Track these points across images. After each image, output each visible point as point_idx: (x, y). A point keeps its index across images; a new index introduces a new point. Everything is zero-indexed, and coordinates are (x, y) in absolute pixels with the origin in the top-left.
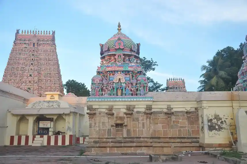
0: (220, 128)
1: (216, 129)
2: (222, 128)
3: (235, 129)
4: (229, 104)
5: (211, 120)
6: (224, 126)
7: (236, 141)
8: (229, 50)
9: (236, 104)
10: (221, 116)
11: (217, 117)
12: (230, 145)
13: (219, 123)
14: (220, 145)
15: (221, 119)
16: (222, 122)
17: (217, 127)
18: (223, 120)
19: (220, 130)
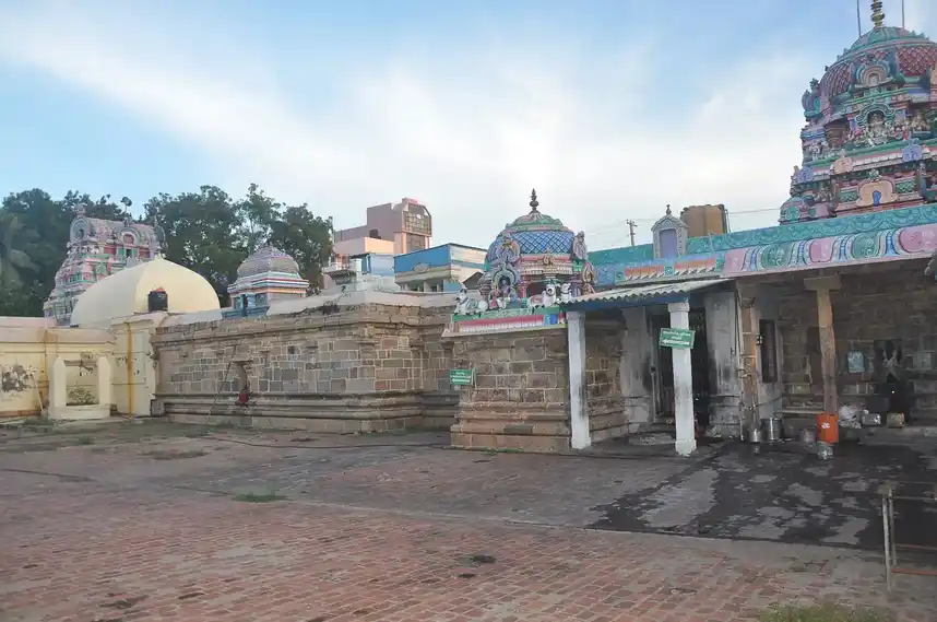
0: (23, 387)
1: (16, 389)
2: (25, 387)
3: (48, 387)
4: (39, 348)
5: (8, 374)
6: (29, 382)
7: (46, 404)
8: (37, 197)
9: (50, 349)
10: (26, 368)
11: (19, 369)
12: (38, 413)
13: (21, 379)
14: (21, 413)
15: (24, 372)
16: (26, 377)
17: (17, 385)
18: (28, 373)
19: (21, 390)
